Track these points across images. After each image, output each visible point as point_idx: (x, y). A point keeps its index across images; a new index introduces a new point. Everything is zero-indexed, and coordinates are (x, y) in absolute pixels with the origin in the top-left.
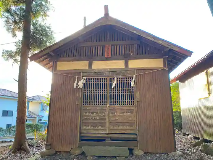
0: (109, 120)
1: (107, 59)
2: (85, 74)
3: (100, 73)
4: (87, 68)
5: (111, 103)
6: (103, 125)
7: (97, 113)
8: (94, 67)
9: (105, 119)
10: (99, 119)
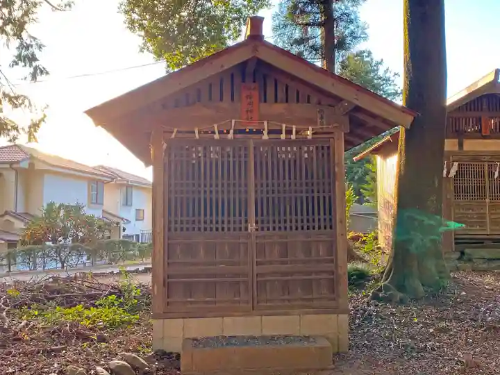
0: (490, 219)
1: (485, 137)
2: (456, 158)
3: (476, 157)
4: (456, 148)
5: (491, 198)
6: (482, 224)
7: (473, 210)
8: (466, 148)
9: (485, 218)
10: (477, 218)
